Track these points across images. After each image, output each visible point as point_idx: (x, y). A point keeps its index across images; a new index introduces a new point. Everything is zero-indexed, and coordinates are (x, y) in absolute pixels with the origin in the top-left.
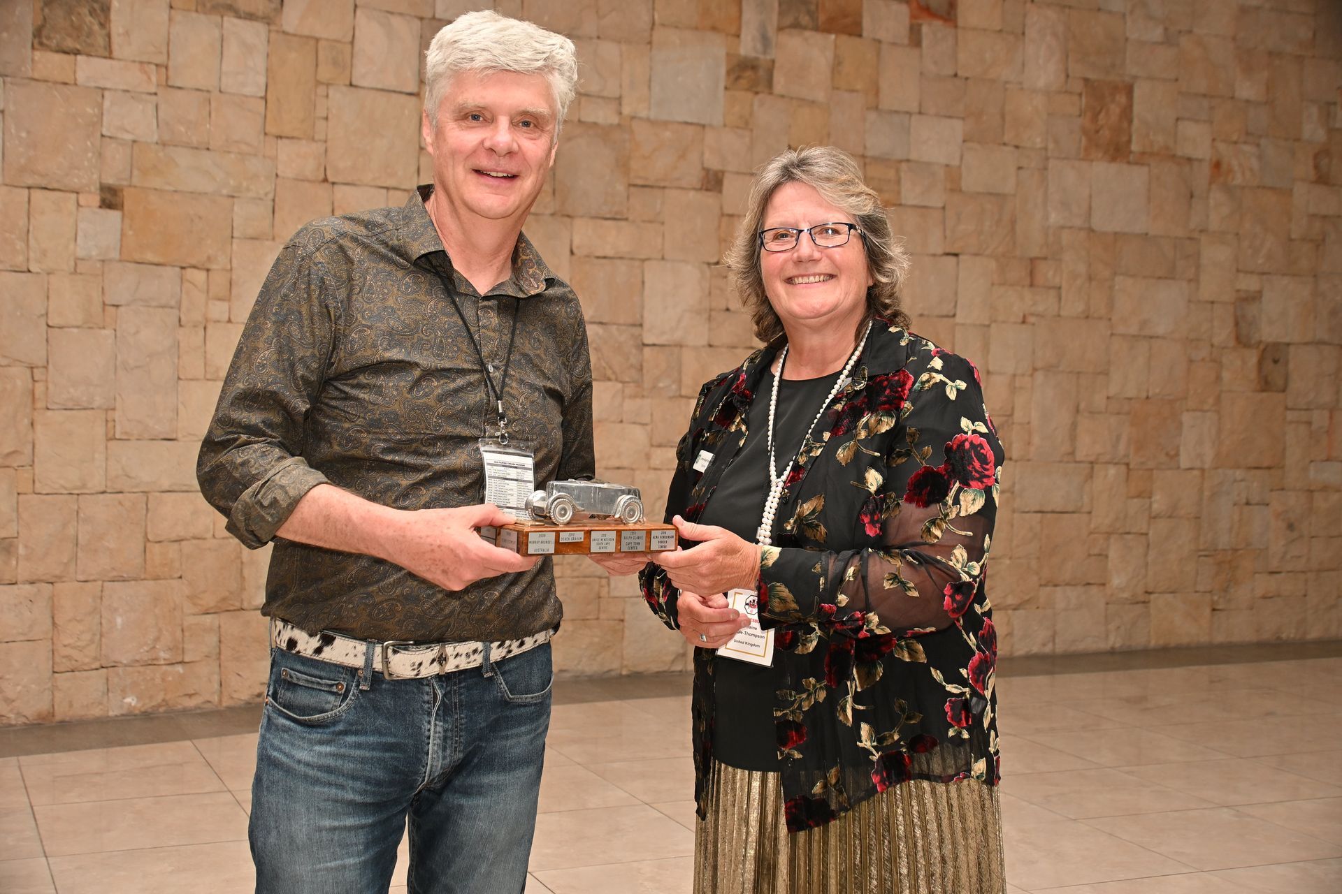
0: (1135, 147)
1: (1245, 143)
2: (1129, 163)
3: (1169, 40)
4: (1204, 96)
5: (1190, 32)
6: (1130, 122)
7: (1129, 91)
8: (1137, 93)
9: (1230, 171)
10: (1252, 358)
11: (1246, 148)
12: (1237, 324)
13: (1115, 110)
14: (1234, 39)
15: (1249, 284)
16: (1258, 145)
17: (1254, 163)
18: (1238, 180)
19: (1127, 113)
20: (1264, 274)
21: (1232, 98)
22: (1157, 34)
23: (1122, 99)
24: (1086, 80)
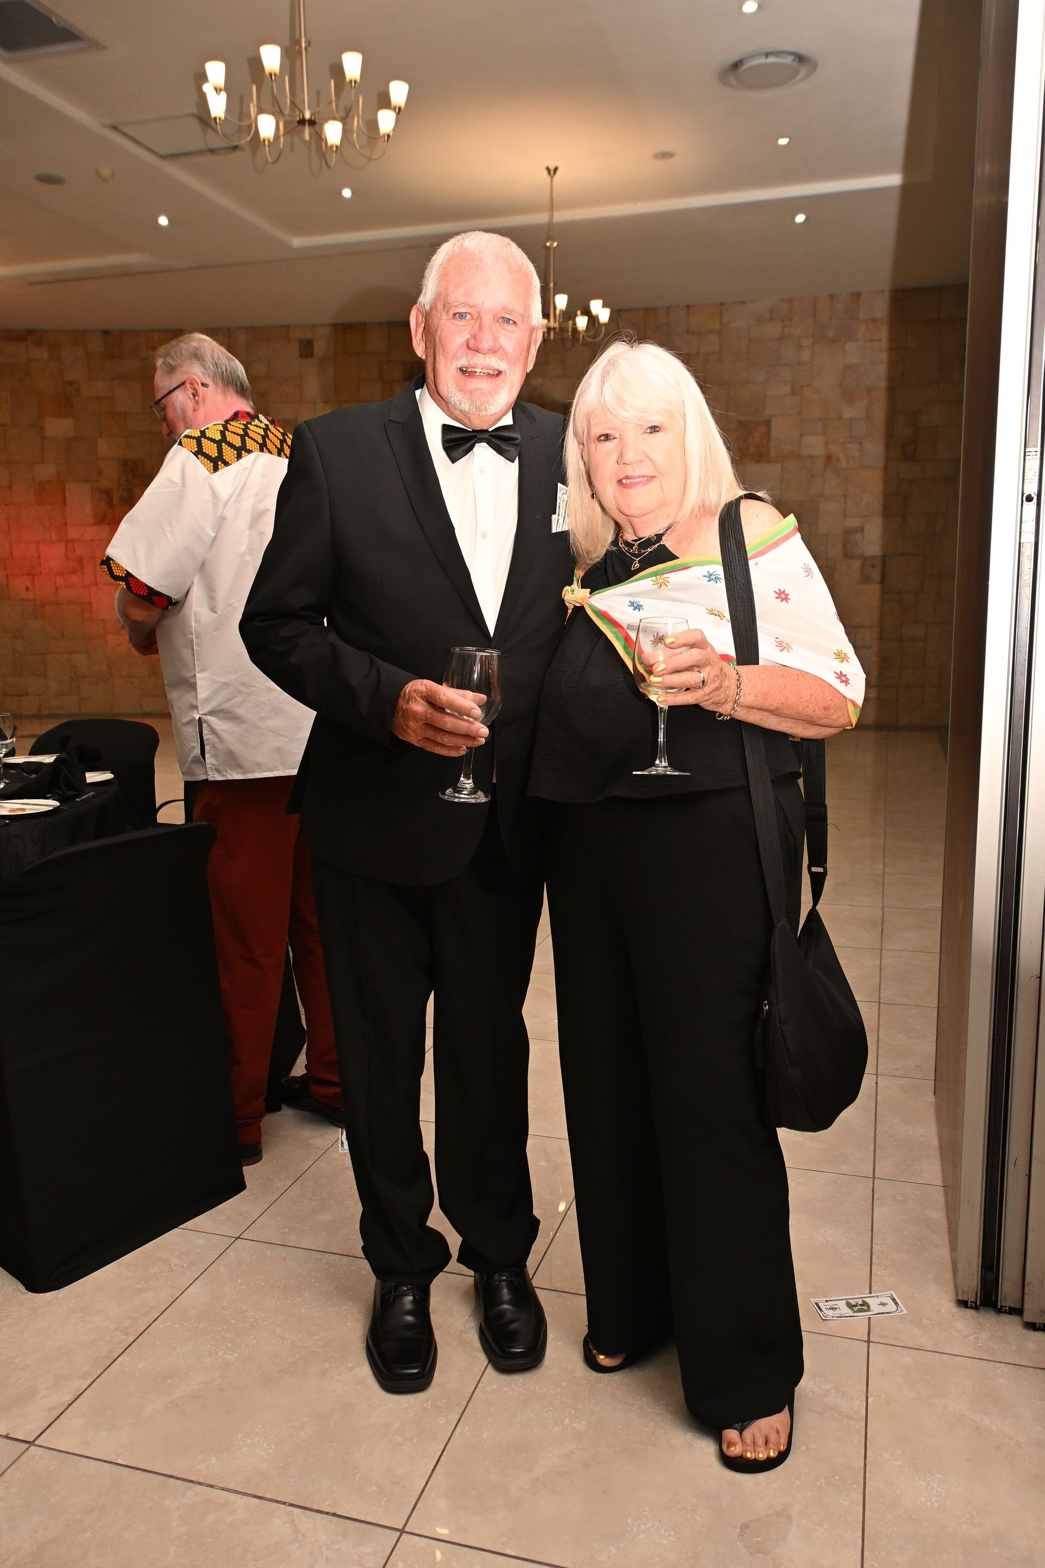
0: (772, 454)
1: (850, 442)
2: (769, 462)
3: (793, 392)
4: (819, 420)
5: (809, 385)
6: (769, 440)
7: (768, 423)
8: (775, 423)
9: (838, 460)
10: (857, 564)
11: (850, 446)
12: (844, 545)
13: (757, 435)
14: (841, 385)
15: (854, 523)
16: (860, 443)
17: (857, 454)
18: (844, 464)
19: (767, 435)
20: (865, 516)
21: (840, 418)
22: (787, 389)
23: (763, 429)
24: (740, 422)
